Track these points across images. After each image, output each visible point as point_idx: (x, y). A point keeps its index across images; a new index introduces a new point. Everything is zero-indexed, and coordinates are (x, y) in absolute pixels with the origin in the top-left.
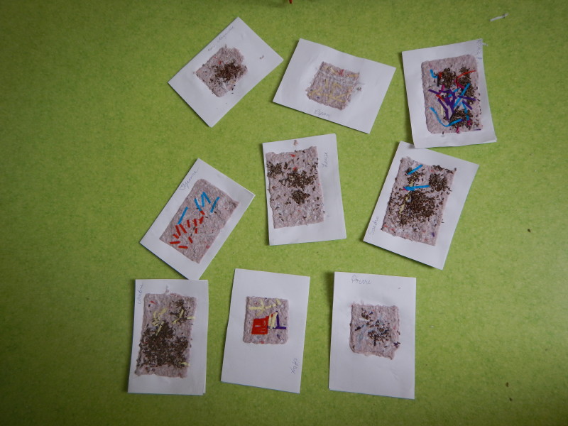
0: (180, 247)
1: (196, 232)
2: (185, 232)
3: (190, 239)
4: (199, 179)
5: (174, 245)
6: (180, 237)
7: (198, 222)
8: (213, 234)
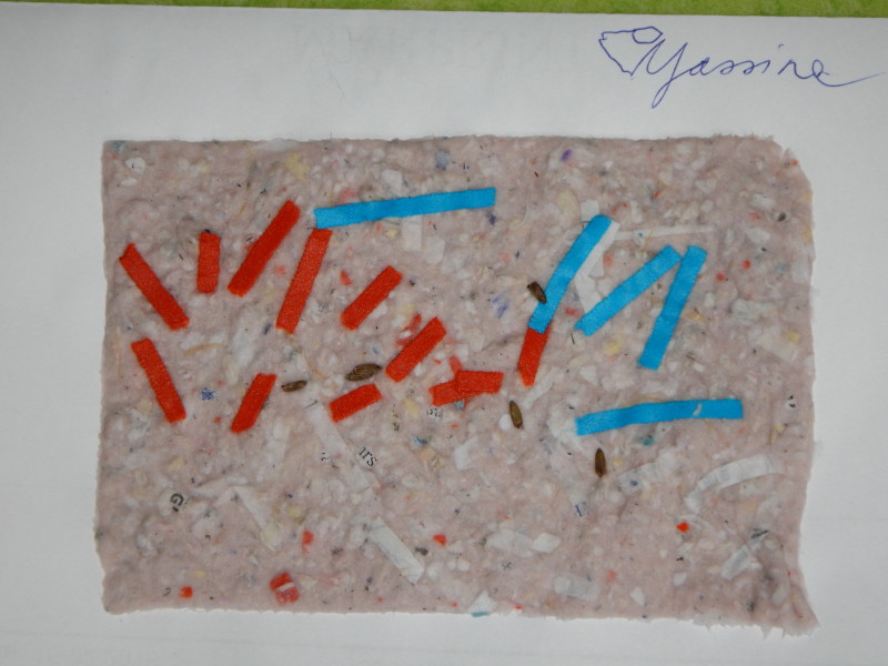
0: (146, 353)
1: (342, 408)
2: (289, 314)
3: (258, 393)
4: (786, 142)
5: (132, 295)
6: (223, 297)
7: (434, 369)
8: (413, 566)
